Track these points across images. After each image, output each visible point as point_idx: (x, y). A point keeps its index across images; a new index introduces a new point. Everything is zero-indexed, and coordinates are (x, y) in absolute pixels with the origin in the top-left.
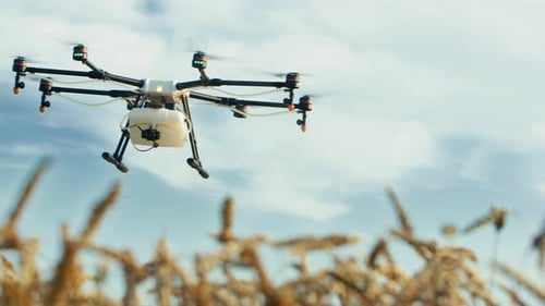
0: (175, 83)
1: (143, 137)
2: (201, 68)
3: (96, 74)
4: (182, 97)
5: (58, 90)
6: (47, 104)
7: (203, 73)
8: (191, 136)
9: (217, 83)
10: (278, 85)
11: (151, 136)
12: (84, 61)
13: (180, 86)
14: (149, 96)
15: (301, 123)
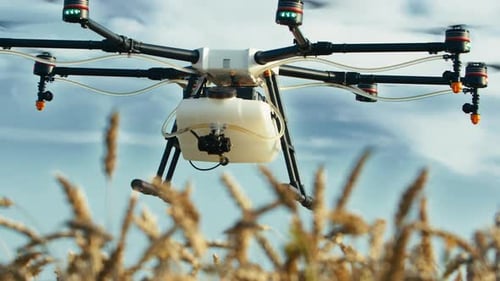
0: (252, 53)
1: (202, 147)
2: (293, 25)
3: (113, 44)
4: (265, 76)
5: (64, 72)
6: (48, 96)
7: (298, 34)
8: (285, 142)
9: (324, 49)
10: (432, 48)
11: (215, 145)
12: (85, 23)
13: (261, 58)
14: (209, 76)
15: (471, 109)
